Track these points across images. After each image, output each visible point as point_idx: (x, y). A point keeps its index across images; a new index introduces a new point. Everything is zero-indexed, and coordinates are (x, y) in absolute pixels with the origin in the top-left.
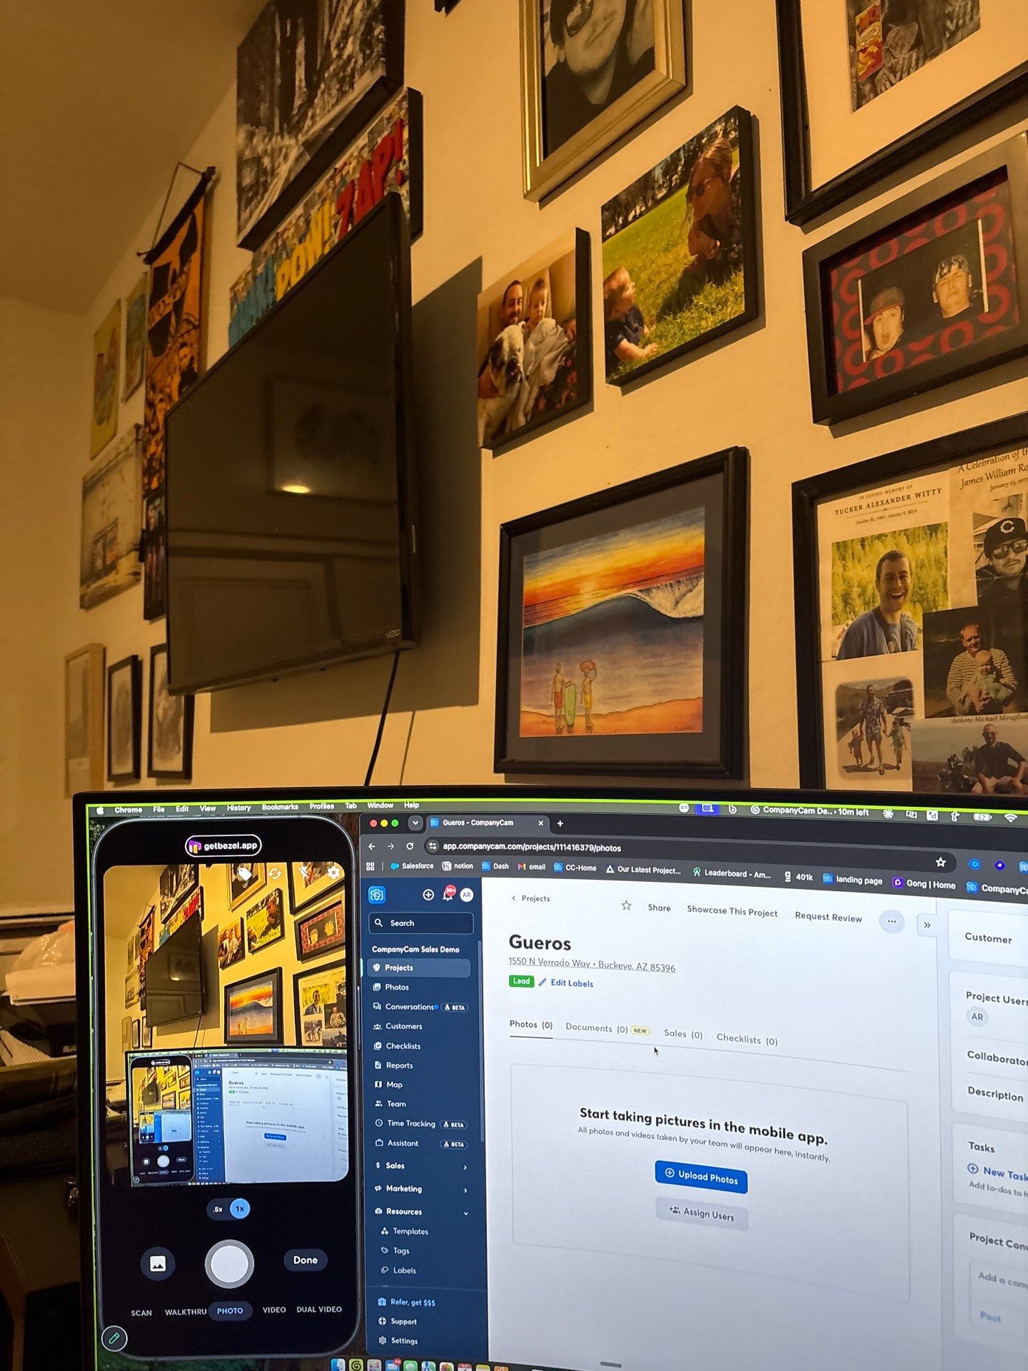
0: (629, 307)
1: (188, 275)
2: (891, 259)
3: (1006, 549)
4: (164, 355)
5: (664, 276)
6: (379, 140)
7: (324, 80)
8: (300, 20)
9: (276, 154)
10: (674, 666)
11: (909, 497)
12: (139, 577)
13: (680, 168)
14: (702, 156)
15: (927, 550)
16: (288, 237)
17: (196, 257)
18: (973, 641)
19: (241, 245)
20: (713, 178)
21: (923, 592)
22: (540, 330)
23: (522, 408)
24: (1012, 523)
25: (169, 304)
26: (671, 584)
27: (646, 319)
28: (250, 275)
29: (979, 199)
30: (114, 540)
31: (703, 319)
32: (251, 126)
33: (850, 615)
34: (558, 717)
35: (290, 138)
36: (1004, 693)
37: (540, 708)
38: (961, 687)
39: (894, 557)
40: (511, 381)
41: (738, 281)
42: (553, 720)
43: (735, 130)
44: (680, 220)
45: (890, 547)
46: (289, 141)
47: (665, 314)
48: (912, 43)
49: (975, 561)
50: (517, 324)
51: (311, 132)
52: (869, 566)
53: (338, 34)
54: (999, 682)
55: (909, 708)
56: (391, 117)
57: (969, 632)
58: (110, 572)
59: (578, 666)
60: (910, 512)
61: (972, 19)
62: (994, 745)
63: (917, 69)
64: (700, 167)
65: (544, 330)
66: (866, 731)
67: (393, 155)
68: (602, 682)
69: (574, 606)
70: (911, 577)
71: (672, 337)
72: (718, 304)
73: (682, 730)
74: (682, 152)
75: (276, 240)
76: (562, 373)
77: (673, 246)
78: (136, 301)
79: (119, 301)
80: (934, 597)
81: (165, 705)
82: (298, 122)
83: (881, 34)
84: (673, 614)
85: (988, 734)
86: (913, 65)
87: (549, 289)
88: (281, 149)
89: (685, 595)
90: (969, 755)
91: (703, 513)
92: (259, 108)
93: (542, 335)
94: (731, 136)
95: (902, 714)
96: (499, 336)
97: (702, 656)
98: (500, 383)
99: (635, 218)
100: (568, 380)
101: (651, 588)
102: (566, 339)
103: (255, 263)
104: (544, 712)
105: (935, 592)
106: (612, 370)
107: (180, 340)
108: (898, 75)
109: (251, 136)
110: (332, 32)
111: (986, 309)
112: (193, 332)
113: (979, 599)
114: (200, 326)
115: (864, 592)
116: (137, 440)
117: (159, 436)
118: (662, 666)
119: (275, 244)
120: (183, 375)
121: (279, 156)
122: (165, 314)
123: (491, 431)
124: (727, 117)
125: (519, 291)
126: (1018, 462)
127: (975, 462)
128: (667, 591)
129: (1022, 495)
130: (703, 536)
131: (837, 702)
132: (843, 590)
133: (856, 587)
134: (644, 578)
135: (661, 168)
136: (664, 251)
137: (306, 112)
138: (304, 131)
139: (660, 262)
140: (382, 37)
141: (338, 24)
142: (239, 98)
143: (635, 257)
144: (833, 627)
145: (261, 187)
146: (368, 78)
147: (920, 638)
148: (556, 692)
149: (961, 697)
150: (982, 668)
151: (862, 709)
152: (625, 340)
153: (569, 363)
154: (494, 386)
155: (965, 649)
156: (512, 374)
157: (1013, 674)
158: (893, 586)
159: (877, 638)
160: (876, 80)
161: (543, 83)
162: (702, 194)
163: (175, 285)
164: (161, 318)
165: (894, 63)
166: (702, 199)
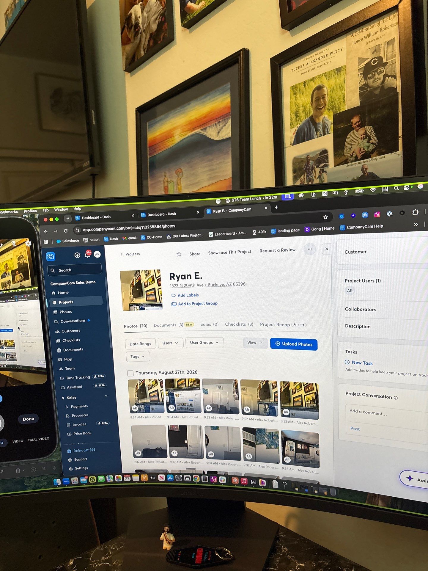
3: (374, 74)
11: (327, 55)
15: (336, 81)
18: (357, 124)
21: (334, 103)
22: (149, 5)
23: (142, 47)
24: (377, 59)
26: (215, 124)
33: (298, 122)
36: (372, 147)
38: (351, 148)
39: (319, 88)
40: (136, 34)
45: (318, 83)
49: (359, 83)
50: (138, 4)
52: (307, 95)
54: (369, 142)
55: (327, 163)
57: (355, 120)
59: (174, 173)
60: (327, 63)
62: (367, 174)
65: (151, 4)
66: (307, 178)
68: (186, 177)
69: (171, 143)
70: (328, 97)
76: (160, 25)
80: (339, 105)
84: (217, 139)
85: (364, 169)
89: (222, 128)
91: (229, 86)
93: (150, 7)
95: (323, 167)
96: (130, 12)
97: (231, 158)
98: (132, 37)
100: (164, 28)
101: (206, 128)
102: (161, 7)
105: (339, 103)
106: (184, 19)
113: (360, 102)
115: (305, 108)
123: (128, 61)
126: (380, 27)
127: (359, 31)
128: (214, 128)
129: (381, 44)
130: (230, 97)
131: (293, 166)
132: (295, 110)
133: (301, 107)
134: (203, 123)
144: (290, 130)
147: (332, 127)
148: (165, 187)
149: (351, 153)
150: (361, 137)
151: (305, 168)
152: (189, 2)
153: (163, 19)
154: (128, 38)
155: (353, 129)
156: (137, 30)
157: (376, 137)
158: (319, 104)
159: (311, 130)
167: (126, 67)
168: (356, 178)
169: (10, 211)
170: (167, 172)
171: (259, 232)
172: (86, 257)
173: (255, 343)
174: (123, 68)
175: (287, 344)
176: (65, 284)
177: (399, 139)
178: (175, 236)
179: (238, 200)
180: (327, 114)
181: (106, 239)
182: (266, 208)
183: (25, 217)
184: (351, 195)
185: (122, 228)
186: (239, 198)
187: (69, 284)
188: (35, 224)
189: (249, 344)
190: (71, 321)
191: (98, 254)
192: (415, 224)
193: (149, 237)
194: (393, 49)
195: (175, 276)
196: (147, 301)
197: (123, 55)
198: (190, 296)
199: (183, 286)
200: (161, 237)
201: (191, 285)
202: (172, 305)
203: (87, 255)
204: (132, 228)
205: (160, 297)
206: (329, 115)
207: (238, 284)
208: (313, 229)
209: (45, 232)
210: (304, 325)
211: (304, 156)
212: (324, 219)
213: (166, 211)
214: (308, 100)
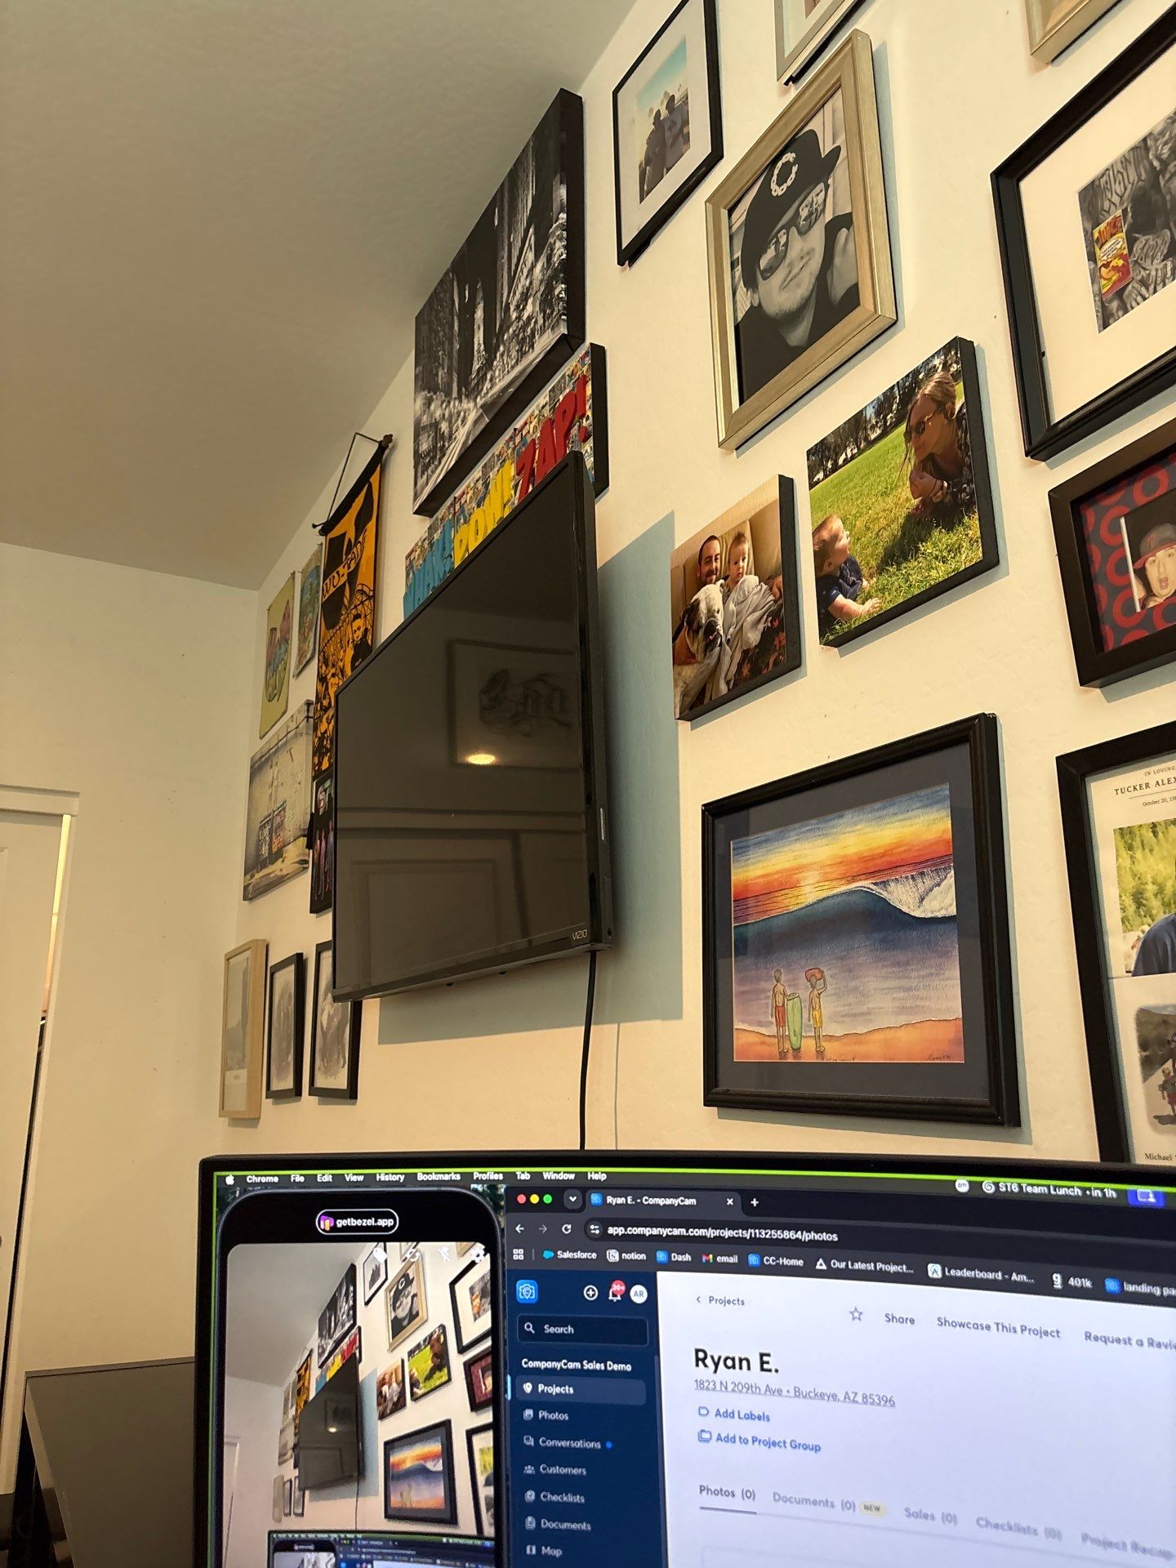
0: (843, 560)
1: (362, 544)
2: (1160, 492)
4: (338, 628)
5: (883, 522)
6: (561, 398)
7: (503, 342)
8: (479, 284)
9: (453, 421)
10: (923, 977)
12: (305, 866)
13: (895, 406)
14: (920, 392)
16: (466, 501)
17: (372, 525)
19: (415, 513)
20: (933, 415)
22: (742, 590)
23: (723, 676)
25: (343, 575)
26: (912, 876)
27: (865, 571)
28: (427, 542)
30: (281, 825)
31: (932, 569)
32: (429, 392)
34: (781, 1038)
35: (469, 402)
40: (709, 646)
41: (973, 523)
42: (774, 1040)
43: (957, 363)
44: (899, 461)
46: (467, 405)
47: (887, 565)
48: (1165, 252)
50: (715, 583)
51: (490, 395)
52: (1165, 860)
53: (518, 295)
56: (573, 373)
58: (276, 860)
64: (919, 403)
65: (746, 589)
67: (575, 411)
69: (794, 901)
71: (896, 591)
72: (949, 552)
73: (938, 1059)
74: (896, 389)
75: (453, 505)
77: (891, 489)
78: (310, 573)
79: (294, 573)
81: (329, 1012)
82: (477, 384)
83: (1125, 245)
84: (918, 913)
86: (1168, 275)
87: (750, 542)
88: (459, 414)
89: (931, 890)
91: (947, 792)
92: (437, 375)
93: (744, 594)
94: (952, 369)
96: (696, 597)
98: (697, 651)
99: (846, 461)
100: (776, 642)
101: (888, 881)
102: (772, 597)
103: (432, 529)
106: (827, 629)
107: (354, 611)
108: (1151, 288)
109: (428, 402)
110: (511, 295)
112: (366, 603)
114: (374, 597)
115: (1161, 888)
116: (308, 717)
117: (331, 712)
119: (452, 509)
120: (356, 647)
121: (457, 420)
122: (339, 585)
123: (688, 700)
124: (946, 349)
125: (716, 547)
128: (909, 883)
130: (949, 819)
131: (1138, 1031)
132: (1133, 887)
133: (1150, 883)
134: (878, 869)
135: (874, 407)
136: (882, 495)
137: (486, 374)
138: (482, 394)
139: (878, 508)
140: (563, 295)
141: (517, 285)
142: (417, 365)
143: (848, 503)
144: (1123, 934)
145: (438, 453)
146: (549, 338)
148: (777, 1006)
152: (841, 596)
153: (776, 624)
156: (711, 637)
160: (1124, 296)
161: (737, 328)
162: (923, 432)
163: (350, 556)
164: (335, 589)
165: (1145, 275)
166: (923, 437)
167: (680, 714)
169: (444, 1173)
170: (782, 971)
171: (1072, 1282)
172: (611, 1298)
174: (675, 714)
176: (558, 1365)
178: (837, 1264)
179: (1016, 1191)
183: (475, 1191)
185: (702, 1231)
186: (1019, 1186)
187: (566, 1367)
188: (497, 1208)
191: (641, 1294)
193: (770, 1260)
197: (676, 686)
200: (800, 1263)
203: (614, 1295)
204: (727, 1233)
209: (517, 1229)
211: (1169, 1009)
214: (1169, 871)
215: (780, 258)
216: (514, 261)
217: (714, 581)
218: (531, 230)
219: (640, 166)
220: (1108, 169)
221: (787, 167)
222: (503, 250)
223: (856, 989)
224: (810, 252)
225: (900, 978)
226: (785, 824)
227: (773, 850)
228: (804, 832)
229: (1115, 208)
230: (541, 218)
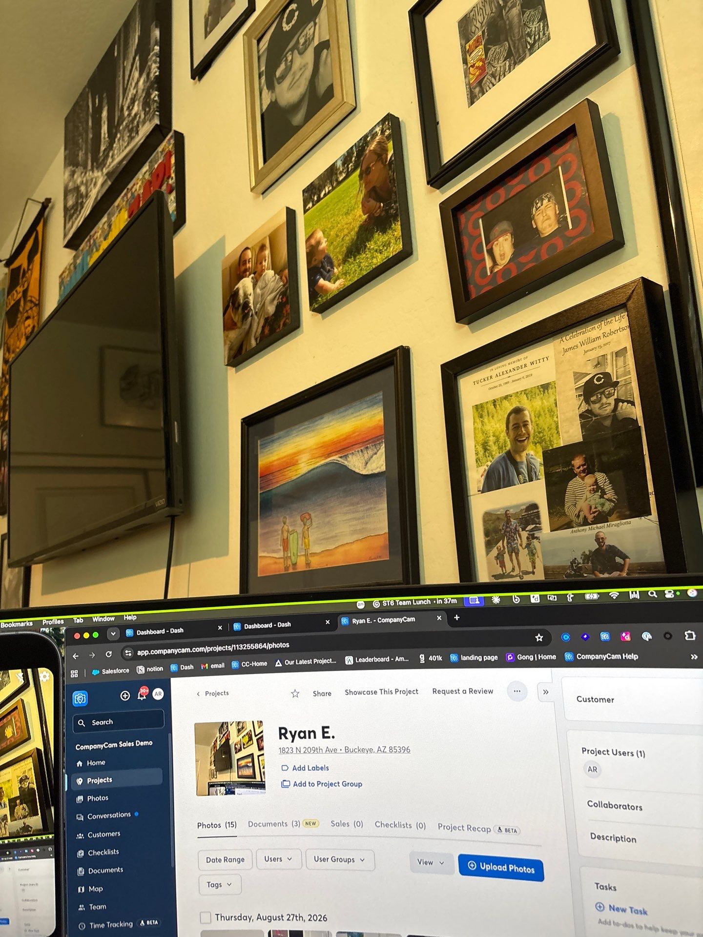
0: (323, 256)
1: (32, 270)
2: (502, 201)
3: (599, 396)
4: (16, 326)
5: (346, 231)
6: (156, 166)
7: (120, 131)
8: (105, 95)
9: (89, 184)
11: (525, 366)
13: (353, 159)
14: (368, 149)
15: (543, 403)
16: (97, 237)
17: (37, 258)
18: (581, 468)
19: (66, 246)
20: (376, 162)
21: (541, 435)
22: (264, 279)
23: (253, 335)
24: (602, 376)
25: (20, 292)
26: (361, 450)
27: (336, 263)
28: (72, 266)
29: (558, 152)
31: (374, 257)
32: (73, 167)
33: (488, 458)
34: (286, 558)
35: (98, 171)
36: (608, 506)
37: (272, 553)
38: (575, 505)
39: (518, 411)
40: (245, 316)
41: (397, 227)
42: (282, 560)
43: (389, 129)
45: (515, 404)
46: (98, 174)
47: (348, 257)
48: (505, 56)
49: (578, 408)
50: (248, 277)
51: (111, 166)
52: (500, 420)
53: (129, 100)
54: (603, 498)
55: (538, 525)
56: (163, 150)
57: (578, 462)
59: (298, 518)
60: (527, 376)
61: (544, 34)
62: (604, 547)
63: (509, 73)
64: (367, 156)
65: (267, 279)
66: (507, 546)
67: (164, 175)
69: (294, 473)
70: (532, 425)
71: (353, 273)
72: (384, 246)
73: (374, 559)
74: (354, 148)
75: (89, 240)
76: (279, 308)
77: (351, 210)
80: (550, 438)
82: (103, 160)
83: (484, 54)
84: (364, 472)
85: (599, 540)
86: (507, 70)
87: (269, 250)
88: (92, 180)
89: (372, 457)
90: (586, 558)
91: (381, 397)
92: (78, 155)
93: (266, 282)
94: (387, 134)
95: (532, 530)
96: (236, 287)
97: (386, 502)
98: (238, 321)
99: (325, 195)
100: (284, 312)
101: (348, 454)
102: (282, 283)
103: (75, 258)
104: (275, 555)
105: (550, 434)
106: (314, 301)
107: (26, 315)
108: (498, 78)
109: (73, 174)
110: (125, 99)
111: (571, 227)
112: (34, 308)
113: (583, 436)
114: (39, 304)
115: (498, 438)
118: (358, 512)
119: (88, 243)
120: (27, 338)
121: (91, 184)
122: (17, 299)
123: (233, 352)
124: (383, 121)
125: (249, 254)
126: (602, 331)
127: (571, 335)
128: (359, 455)
129: (607, 355)
130: (382, 413)
131: (484, 525)
132: (483, 440)
133: (491, 437)
134: (342, 448)
135: (341, 160)
136: (346, 214)
137: (108, 153)
138: (107, 166)
139: (343, 222)
140: (156, 98)
141: (128, 94)
142: (65, 149)
143: (326, 221)
144: (477, 469)
145: (79, 206)
146: (147, 127)
147: (542, 470)
148: (283, 539)
149: (577, 512)
150: (590, 488)
151: (503, 529)
152: (322, 280)
153: (284, 300)
154: (234, 322)
155: (576, 475)
156: (246, 311)
157: (613, 491)
158: (519, 433)
159: (510, 474)
160: (482, 85)
161: (262, 116)
162: (369, 174)
163: (24, 279)
164: (14, 302)
165: (494, 70)
166: (370, 177)
167: (228, 361)
168: (587, 553)
169: (21, 622)
170: (287, 517)
171: (431, 658)
172: (139, 698)
173: (431, 863)
174: (225, 362)
175: (488, 867)
176: (101, 746)
177: (650, 496)
178: (289, 662)
179: (392, 604)
180: (532, 449)
181: (174, 667)
182: (439, 618)
183: (44, 633)
184: (579, 602)
185: (201, 649)
186: (395, 601)
187: (107, 747)
188: (59, 643)
189: (420, 864)
190: (105, 816)
191: (160, 694)
192: (692, 655)
193: (246, 664)
194: (625, 362)
195: (288, 733)
196: (239, 777)
197: (225, 344)
198: (314, 769)
199: (302, 752)
200: (265, 664)
201: (316, 750)
202: (283, 786)
203: (141, 696)
204: (219, 649)
205: (262, 770)
206: (536, 451)
207: (398, 749)
208: (521, 657)
209: (74, 656)
210: (515, 831)
211: (502, 510)
212: (538, 640)
213: (275, 619)
214: (502, 427)
215: (288, 69)
216: (127, 78)
217: (248, 275)
218: (137, 58)
219: (205, 16)
220: (474, 7)
221: (293, 12)
222: (120, 71)
223: (329, 522)
224: (305, 66)
225: (353, 512)
226: (290, 426)
227: (283, 443)
228: (301, 430)
229: (478, 30)
230: (143, 50)
